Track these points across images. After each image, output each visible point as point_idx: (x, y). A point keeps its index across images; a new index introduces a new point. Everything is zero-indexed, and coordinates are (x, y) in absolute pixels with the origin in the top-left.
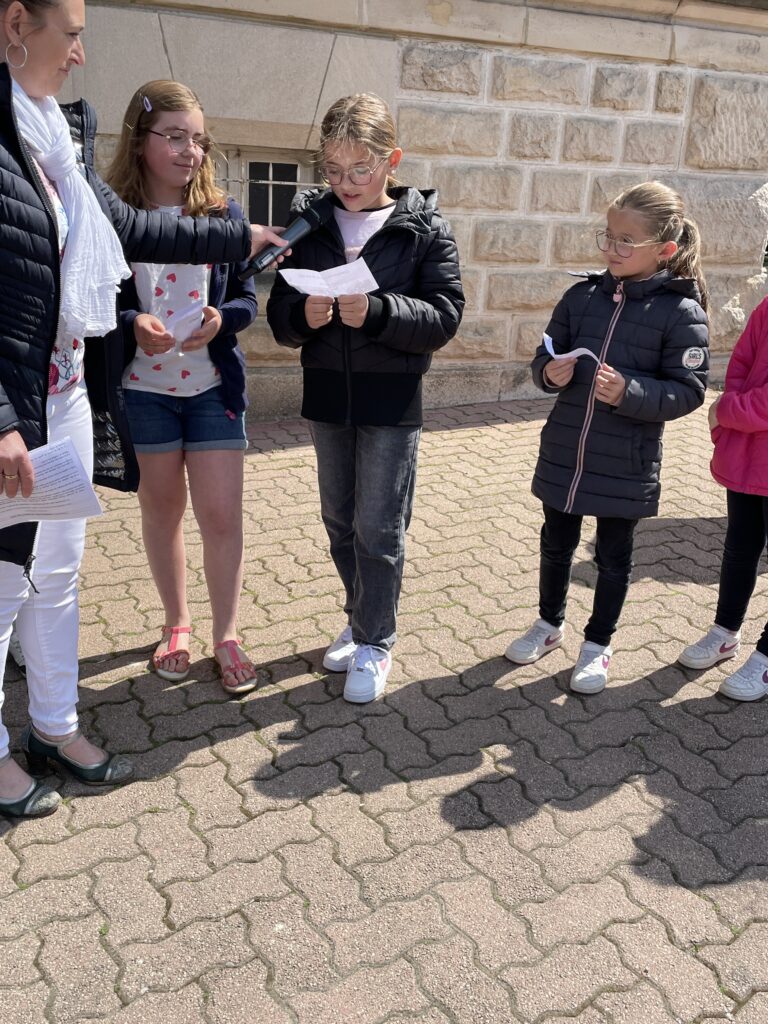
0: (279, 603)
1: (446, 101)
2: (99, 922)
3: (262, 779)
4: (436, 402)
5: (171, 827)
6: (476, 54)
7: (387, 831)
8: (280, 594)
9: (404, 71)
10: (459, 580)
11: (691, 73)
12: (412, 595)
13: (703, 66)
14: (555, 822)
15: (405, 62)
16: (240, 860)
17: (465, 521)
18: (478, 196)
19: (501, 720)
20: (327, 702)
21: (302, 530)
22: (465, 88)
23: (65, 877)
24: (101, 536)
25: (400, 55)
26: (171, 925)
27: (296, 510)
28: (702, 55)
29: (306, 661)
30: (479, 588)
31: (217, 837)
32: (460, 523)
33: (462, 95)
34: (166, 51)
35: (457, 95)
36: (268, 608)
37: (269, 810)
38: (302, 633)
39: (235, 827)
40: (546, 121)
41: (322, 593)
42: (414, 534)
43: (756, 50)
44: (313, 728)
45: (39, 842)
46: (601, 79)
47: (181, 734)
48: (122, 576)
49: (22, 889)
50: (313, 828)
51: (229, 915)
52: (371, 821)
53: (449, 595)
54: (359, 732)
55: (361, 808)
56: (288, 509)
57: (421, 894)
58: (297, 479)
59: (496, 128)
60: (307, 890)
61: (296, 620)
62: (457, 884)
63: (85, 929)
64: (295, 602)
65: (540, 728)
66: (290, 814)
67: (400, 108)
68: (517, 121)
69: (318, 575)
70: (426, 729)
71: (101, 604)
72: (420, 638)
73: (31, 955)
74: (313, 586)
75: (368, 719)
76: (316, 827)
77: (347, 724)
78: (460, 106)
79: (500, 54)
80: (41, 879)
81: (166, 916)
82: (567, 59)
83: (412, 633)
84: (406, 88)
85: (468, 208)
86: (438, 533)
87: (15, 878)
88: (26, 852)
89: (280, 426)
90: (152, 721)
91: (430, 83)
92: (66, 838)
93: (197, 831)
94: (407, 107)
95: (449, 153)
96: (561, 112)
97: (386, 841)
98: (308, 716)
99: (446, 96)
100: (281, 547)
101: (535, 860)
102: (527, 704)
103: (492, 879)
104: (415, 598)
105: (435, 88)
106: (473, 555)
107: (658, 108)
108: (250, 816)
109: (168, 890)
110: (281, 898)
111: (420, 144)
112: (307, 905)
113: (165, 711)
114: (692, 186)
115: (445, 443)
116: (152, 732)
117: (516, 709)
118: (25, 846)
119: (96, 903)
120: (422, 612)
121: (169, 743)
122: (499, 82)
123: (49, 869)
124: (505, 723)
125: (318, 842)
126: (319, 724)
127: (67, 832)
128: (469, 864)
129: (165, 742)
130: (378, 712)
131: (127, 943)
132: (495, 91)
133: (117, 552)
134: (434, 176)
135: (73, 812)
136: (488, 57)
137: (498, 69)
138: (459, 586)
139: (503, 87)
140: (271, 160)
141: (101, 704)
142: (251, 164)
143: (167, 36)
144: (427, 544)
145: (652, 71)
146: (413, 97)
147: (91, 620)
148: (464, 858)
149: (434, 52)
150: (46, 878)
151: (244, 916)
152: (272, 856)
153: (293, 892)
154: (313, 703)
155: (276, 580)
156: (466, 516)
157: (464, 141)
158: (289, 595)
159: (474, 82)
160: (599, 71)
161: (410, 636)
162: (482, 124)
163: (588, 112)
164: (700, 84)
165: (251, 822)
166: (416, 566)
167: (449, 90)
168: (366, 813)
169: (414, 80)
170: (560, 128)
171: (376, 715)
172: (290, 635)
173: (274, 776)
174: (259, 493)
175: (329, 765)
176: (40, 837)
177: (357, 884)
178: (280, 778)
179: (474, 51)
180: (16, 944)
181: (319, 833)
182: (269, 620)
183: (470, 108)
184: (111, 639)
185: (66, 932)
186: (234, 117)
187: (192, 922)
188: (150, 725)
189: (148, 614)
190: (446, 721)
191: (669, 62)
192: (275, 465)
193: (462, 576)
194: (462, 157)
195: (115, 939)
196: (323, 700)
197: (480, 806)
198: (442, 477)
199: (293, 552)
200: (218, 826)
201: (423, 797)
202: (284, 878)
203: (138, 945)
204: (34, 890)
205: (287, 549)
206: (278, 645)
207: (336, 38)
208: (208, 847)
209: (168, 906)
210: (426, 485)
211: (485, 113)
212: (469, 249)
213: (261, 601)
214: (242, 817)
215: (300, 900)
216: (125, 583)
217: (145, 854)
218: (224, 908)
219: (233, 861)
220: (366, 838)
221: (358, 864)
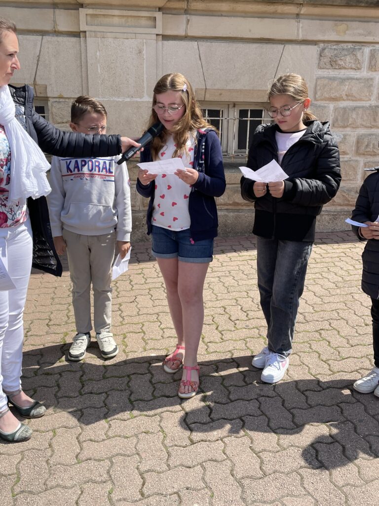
0: (229, 330)
1: (343, 73)
2: (109, 486)
3: (202, 424)
4: (333, 228)
5: (153, 442)
6: (360, 49)
7: (262, 462)
8: (230, 326)
9: (320, 60)
10: (328, 327)
12: (300, 332)
14: (359, 472)
15: (321, 56)
16: (183, 466)
17: (337, 294)
18: (359, 122)
19: (338, 408)
20: (243, 386)
21: (248, 293)
22: (354, 66)
23: (99, 460)
24: (151, 289)
25: (319, 52)
26: (142, 494)
27: (247, 282)
29: (237, 363)
30: (339, 332)
31: (174, 451)
32: (334, 295)
33: (352, 70)
34: (200, 59)
35: (349, 70)
36: (223, 332)
37: (202, 441)
38: (237, 348)
39: (184, 447)
41: (252, 327)
42: (307, 299)
44: (233, 399)
45: (91, 440)
47: (168, 394)
48: (156, 310)
49: (78, 463)
50: (223, 454)
51: (172, 494)
52: (254, 455)
53: (320, 334)
54: (257, 405)
55: (250, 447)
56: (243, 282)
57: (274, 501)
58: (250, 266)
59: (371, 86)
60: (213, 488)
61: (236, 340)
62: (295, 499)
63: (103, 489)
64: (237, 331)
65: (359, 415)
66: (213, 445)
67: (317, 79)
69: (252, 318)
70: (294, 408)
71: (144, 323)
72: (300, 357)
73: (75, 498)
74: (248, 323)
75: (263, 399)
76: (225, 454)
77: (251, 400)
78: (351, 76)
79: (374, 48)
80: (88, 459)
81: (141, 489)
83: (296, 354)
84: (321, 68)
85: (353, 128)
86: (321, 300)
87: (77, 457)
88: (85, 444)
89: (247, 238)
90: (155, 385)
91: (334, 65)
92: (104, 440)
93: (165, 446)
94: (321, 78)
95: (344, 100)
97: (260, 467)
98: (232, 392)
99: (343, 71)
100: (235, 301)
101: (343, 492)
102: (355, 401)
103: (316, 500)
104: (301, 335)
105: (337, 67)
106: (338, 313)
108: (193, 443)
109: (145, 476)
110: (200, 490)
111: (327, 97)
112: (212, 496)
113: (162, 381)
115: (334, 251)
116: (154, 391)
117: (348, 403)
118: (85, 441)
119: (110, 476)
120: (304, 342)
121: (161, 398)
122: (373, 63)
123: (93, 455)
124: (339, 410)
125: (224, 463)
126: (237, 397)
127: (105, 437)
128: (305, 488)
129: (159, 397)
130: (269, 395)
131: (120, 500)
132: (371, 67)
133: (157, 298)
134: (335, 113)
135: (110, 427)
136: (367, 50)
137: (372, 56)
138: (327, 330)
139: (375, 65)
140: (249, 108)
141: (133, 374)
142: (240, 110)
143: (200, 52)
144: (313, 305)
146: (325, 73)
147: (138, 331)
148: (302, 484)
149: (337, 50)
150: (90, 459)
151: (179, 496)
152: (199, 466)
153: (206, 487)
154: (236, 386)
155: (229, 318)
156: (338, 291)
157: (352, 94)
158: (235, 327)
159: (359, 63)
161: (294, 355)
162: (363, 84)
165: (192, 446)
166: (305, 317)
167: (345, 68)
168: (252, 450)
169: (325, 64)
171: (268, 397)
172: (231, 348)
173: (209, 423)
174: (230, 272)
175: (238, 421)
176: (93, 438)
177: (240, 489)
178: (211, 424)
179: (359, 47)
180: (70, 491)
181: (226, 457)
182: (222, 339)
183: (356, 77)
184: (145, 341)
185: (93, 489)
186: (232, 88)
187: (153, 495)
188: (154, 387)
189: (164, 330)
190: (306, 405)
192: (241, 259)
193: (330, 324)
194: (351, 102)
195: (115, 497)
196: (241, 385)
197: (317, 456)
198: (328, 269)
199: (241, 304)
200: (176, 446)
201: (285, 446)
202: (203, 479)
203: (125, 502)
204: (83, 464)
205: (238, 302)
206: (223, 353)
208: (169, 456)
209: (143, 484)
210: (319, 273)
211: (365, 79)
212: (353, 149)
213: (220, 329)
214: (189, 442)
215: (209, 493)
216: (157, 314)
217: (138, 454)
218: (170, 490)
219: (179, 465)
220: (250, 464)
221: (243, 478)
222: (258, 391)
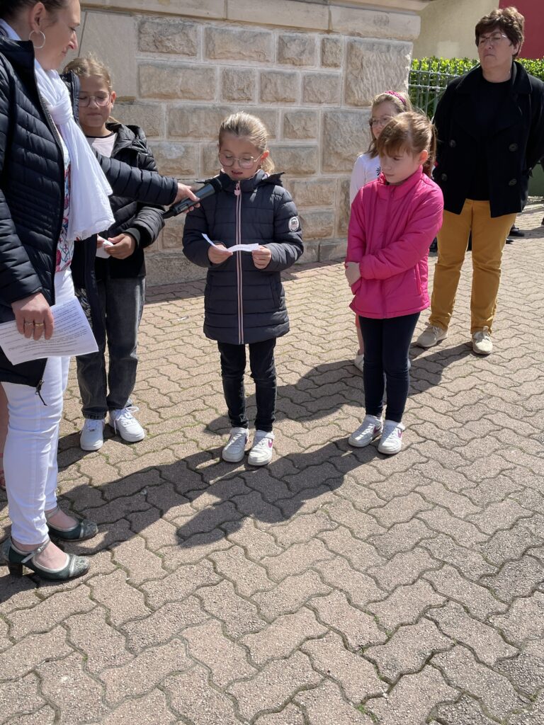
1: (173, 60)
4: (186, 277)
6: (192, 26)
7: (147, 596)
9: (140, 38)
10: (201, 406)
11: (344, 39)
12: (167, 420)
13: (352, 34)
14: (267, 573)
15: (140, 32)
16: (35, 633)
17: (206, 363)
18: (202, 129)
19: (230, 503)
20: (103, 505)
22: (186, 50)
25: (136, 27)
28: (351, 26)
30: (216, 410)
31: (17, 617)
32: (202, 365)
33: (184, 56)
35: (181, 56)
37: (57, 592)
39: (31, 608)
40: (246, 74)
42: (170, 375)
43: (387, 22)
46: (282, 44)
50: (91, 601)
51: (25, 675)
52: (135, 590)
53: (194, 417)
55: (127, 582)
57: (171, 639)
59: (211, 79)
60: (86, 648)
62: (197, 628)
65: (257, 506)
66: (74, 593)
67: (140, 66)
68: (226, 74)
70: (177, 517)
72: (173, 450)
75: (134, 515)
76: (93, 600)
77: (118, 520)
78: (184, 64)
79: (209, 26)
82: (258, 29)
83: (167, 448)
84: (143, 51)
85: (196, 137)
86: (187, 373)
91: (160, 47)
93: (1, 614)
94: (144, 65)
95: (179, 98)
96: (257, 67)
97: (145, 603)
99: (173, 57)
101: (253, 602)
102: (249, 490)
103: (222, 621)
104: (170, 422)
105: (164, 50)
106: (212, 386)
107: (324, 64)
108: (43, 598)
110: (66, 656)
111: (157, 92)
112: (86, 660)
114: (351, 118)
115: (192, 307)
117: (241, 494)
120: (175, 431)
122: (210, 46)
124: (233, 505)
125: (95, 611)
128: (206, 611)
130: (141, 509)
132: (208, 53)
134: (169, 115)
136: (201, 28)
137: (209, 36)
138: (202, 410)
139: (213, 50)
144: (179, 381)
145: (317, 38)
146: (149, 58)
148: (203, 607)
149: (161, 25)
151: (37, 675)
152: (59, 626)
153: (75, 651)
156: (207, 359)
157: (189, 89)
158: (75, 428)
159: (193, 46)
160: (281, 39)
161: (165, 450)
162: (200, 76)
163: (276, 67)
164: (351, 47)
165: (43, 603)
166: (170, 398)
167: (175, 53)
168: (130, 584)
169: (148, 45)
170: (257, 79)
171: (140, 511)
177: (123, 638)
179: (190, 24)
181: (95, 604)
183: (191, 65)
190: (192, 509)
191: (329, 32)
193: (204, 403)
194: (188, 101)
197: (215, 568)
198: (190, 332)
200: (18, 609)
201: (173, 568)
202: (68, 641)
205: (73, 394)
207: (86, 14)
208: (9, 625)
210: (179, 338)
211: (202, 69)
212: (200, 166)
214: (36, 599)
215: (81, 657)
218: (21, 671)
219: (29, 634)
220: (131, 603)
221: (124, 624)
222: (125, 508)
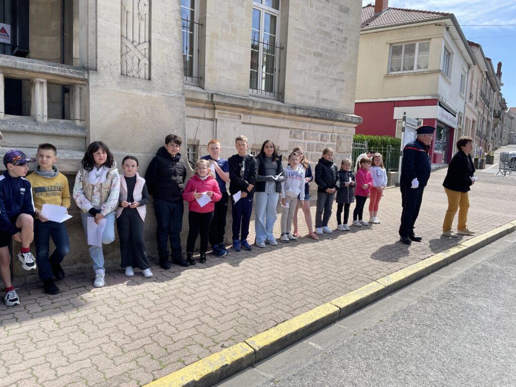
6: (302, 132)
9: (290, 135)
11: (336, 135)
13: (338, 133)
25: (290, 132)
28: (338, 131)
33: (300, 139)
34: (254, 132)
40: (313, 144)
43: (347, 130)
46: (322, 136)
68: (308, 144)
78: (299, 141)
79: (306, 132)
82: (316, 132)
84: (290, 138)
91: (295, 137)
96: (316, 142)
99: (297, 140)
107: (331, 141)
114: (338, 156)
132: (305, 138)
136: (304, 132)
137: (305, 134)
143: (254, 129)
145: (330, 134)
146: (292, 140)
149: (295, 131)
159: (301, 137)
160: (321, 135)
162: (303, 145)
163: (320, 142)
164: (338, 137)
167: (298, 138)
169: (292, 137)
170: (315, 145)
183: (301, 142)
191: (333, 133)
207: (280, 129)
